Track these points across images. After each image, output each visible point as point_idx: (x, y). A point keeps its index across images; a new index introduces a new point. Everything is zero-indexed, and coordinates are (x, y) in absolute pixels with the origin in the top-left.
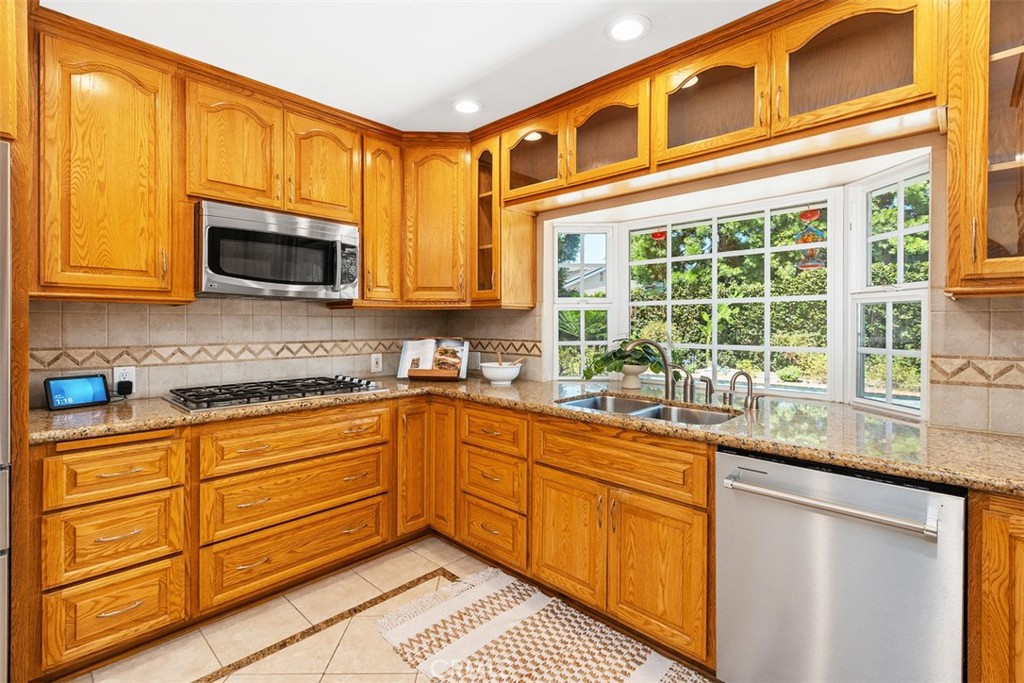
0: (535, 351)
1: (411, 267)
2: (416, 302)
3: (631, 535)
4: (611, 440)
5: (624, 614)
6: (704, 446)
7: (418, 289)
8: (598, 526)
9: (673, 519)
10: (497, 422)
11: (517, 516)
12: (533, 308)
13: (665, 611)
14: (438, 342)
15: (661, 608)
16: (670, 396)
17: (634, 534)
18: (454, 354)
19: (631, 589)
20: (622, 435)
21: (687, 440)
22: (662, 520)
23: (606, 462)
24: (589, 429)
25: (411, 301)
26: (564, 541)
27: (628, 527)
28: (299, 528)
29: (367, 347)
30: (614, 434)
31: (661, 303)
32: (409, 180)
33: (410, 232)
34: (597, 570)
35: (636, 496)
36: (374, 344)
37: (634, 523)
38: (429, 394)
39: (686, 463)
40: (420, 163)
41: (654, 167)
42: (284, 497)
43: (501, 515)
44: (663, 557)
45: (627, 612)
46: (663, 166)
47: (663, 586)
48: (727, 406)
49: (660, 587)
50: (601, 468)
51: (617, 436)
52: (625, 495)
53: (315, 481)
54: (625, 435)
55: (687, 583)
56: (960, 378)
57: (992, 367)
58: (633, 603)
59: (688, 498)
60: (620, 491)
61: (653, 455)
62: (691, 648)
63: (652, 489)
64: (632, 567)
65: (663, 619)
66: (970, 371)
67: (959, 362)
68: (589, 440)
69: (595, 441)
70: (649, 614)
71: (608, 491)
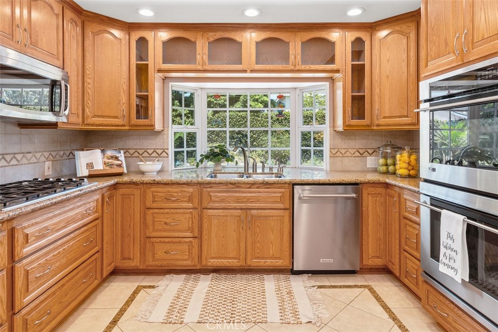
0: (164, 154)
1: (89, 102)
2: (92, 125)
3: (258, 228)
4: (248, 190)
5: (254, 263)
6: (287, 185)
7: (95, 116)
8: (241, 229)
9: (276, 216)
10: (176, 192)
11: (191, 239)
12: (163, 130)
13: (273, 254)
14: (103, 151)
15: (271, 253)
16: (246, 170)
17: (259, 227)
18: (117, 158)
19: (258, 251)
20: (252, 187)
21: (282, 184)
22: (271, 218)
23: (245, 200)
24: (235, 187)
25: (89, 125)
26: (223, 242)
27: (256, 225)
28: (63, 285)
29: (43, 157)
30: (248, 187)
31: (224, 129)
32: (88, 43)
33: (90, 78)
34: (241, 249)
35: (260, 211)
36: (46, 154)
37: (259, 223)
38: (117, 184)
39: (281, 193)
40: (95, 34)
41: (249, 71)
42: (57, 264)
43: (180, 242)
44: (272, 233)
45: (256, 262)
46: (252, 71)
47: (272, 244)
48: (271, 172)
49: (271, 246)
50: (242, 203)
51: (249, 188)
52: (254, 212)
53: (71, 250)
54: (253, 186)
55: (282, 239)
56: (337, 155)
57: (343, 151)
58: (258, 257)
59: (282, 206)
60: (252, 211)
61: (267, 192)
62: (284, 264)
63: (267, 206)
64: (258, 241)
65: (272, 258)
66: (339, 153)
67: (336, 150)
68: (236, 192)
69: (239, 192)
70: (266, 258)
71: (246, 213)
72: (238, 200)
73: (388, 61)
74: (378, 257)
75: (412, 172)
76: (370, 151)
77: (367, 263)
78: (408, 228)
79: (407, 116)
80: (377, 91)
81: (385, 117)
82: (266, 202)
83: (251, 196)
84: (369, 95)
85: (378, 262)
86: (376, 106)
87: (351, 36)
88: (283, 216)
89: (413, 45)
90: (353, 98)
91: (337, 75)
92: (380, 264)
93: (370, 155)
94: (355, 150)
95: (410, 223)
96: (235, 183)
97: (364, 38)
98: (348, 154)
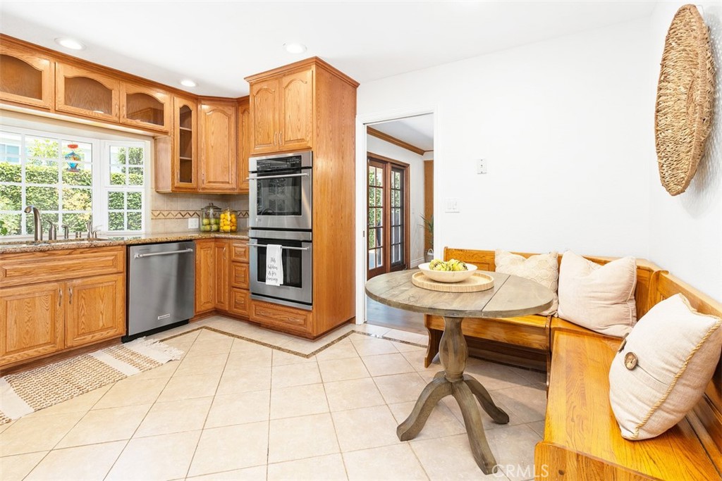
3: (82, 300)
4: (68, 256)
5: (78, 341)
6: (120, 247)
8: (58, 306)
9: (107, 282)
13: (103, 325)
15: (101, 324)
17: (84, 299)
19: (83, 327)
21: (115, 246)
22: (101, 285)
23: (64, 269)
24: (48, 254)
26: (28, 328)
27: (80, 297)
30: (68, 253)
34: (57, 330)
35: (86, 280)
37: (84, 293)
39: (113, 256)
41: (53, 110)
44: (102, 301)
45: (80, 340)
46: (59, 112)
47: (102, 314)
49: (101, 316)
50: (59, 274)
51: (70, 254)
52: (77, 282)
54: (75, 252)
55: (114, 307)
56: (159, 217)
57: (166, 213)
58: (84, 333)
59: (115, 270)
60: (74, 281)
61: (95, 257)
62: (117, 332)
63: (95, 273)
64: (84, 315)
65: (102, 330)
66: (161, 215)
67: (158, 212)
68: (50, 260)
69: (54, 260)
70: (94, 332)
71: (65, 284)
72: (53, 270)
73: (213, 133)
74: (208, 302)
75: (233, 228)
76: (191, 213)
77: (200, 310)
78: (237, 268)
79: (228, 183)
80: (203, 158)
81: (210, 182)
82: (93, 268)
83: (73, 264)
84: (196, 160)
85: (210, 306)
86: (203, 171)
87: (180, 102)
88: (116, 281)
89: (233, 126)
90: (182, 161)
91: (162, 136)
92: (210, 307)
93: (191, 216)
94: (177, 212)
95: (239, 264)
96: (48, 250)
97: (191, 108)
98: (170, 216)
